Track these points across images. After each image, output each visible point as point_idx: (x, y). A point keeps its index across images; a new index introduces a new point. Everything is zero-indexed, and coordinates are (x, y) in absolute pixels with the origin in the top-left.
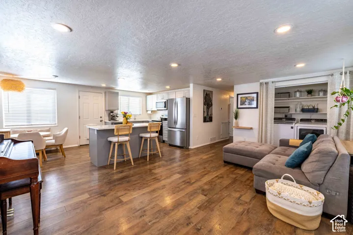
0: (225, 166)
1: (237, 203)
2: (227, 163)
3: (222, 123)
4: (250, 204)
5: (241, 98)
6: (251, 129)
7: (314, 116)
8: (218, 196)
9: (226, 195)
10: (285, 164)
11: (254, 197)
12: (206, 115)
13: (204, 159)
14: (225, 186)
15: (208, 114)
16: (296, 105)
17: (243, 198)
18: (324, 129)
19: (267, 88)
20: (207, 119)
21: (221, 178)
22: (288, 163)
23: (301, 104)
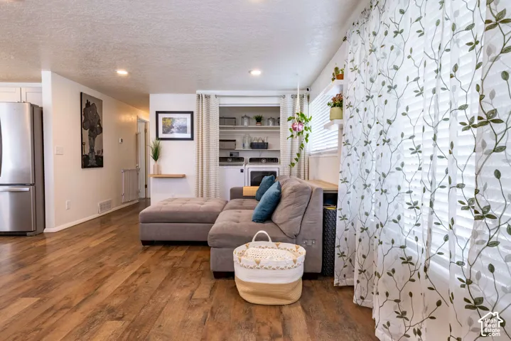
0: (145, 250)
1: (190, 307)
2: (148, 243)
3: (125, 171)
4: (211, 300)
5: (164, 119)
6: (184, 177)
7: (265, 154)
8: (150, 309)
9: (164, 301)
10: (252, 218)
11: (214, 288)
12: (87, 151)
13: (94, 247)
14: (157, 285)
15: (92, 150)
16: (244, 137)
17: (197, 295)
18: (277, 171)
19: (208, 104)
20: (92, 161)
21: (144, 273)
22: (256, 215)
23: (249, 137)
